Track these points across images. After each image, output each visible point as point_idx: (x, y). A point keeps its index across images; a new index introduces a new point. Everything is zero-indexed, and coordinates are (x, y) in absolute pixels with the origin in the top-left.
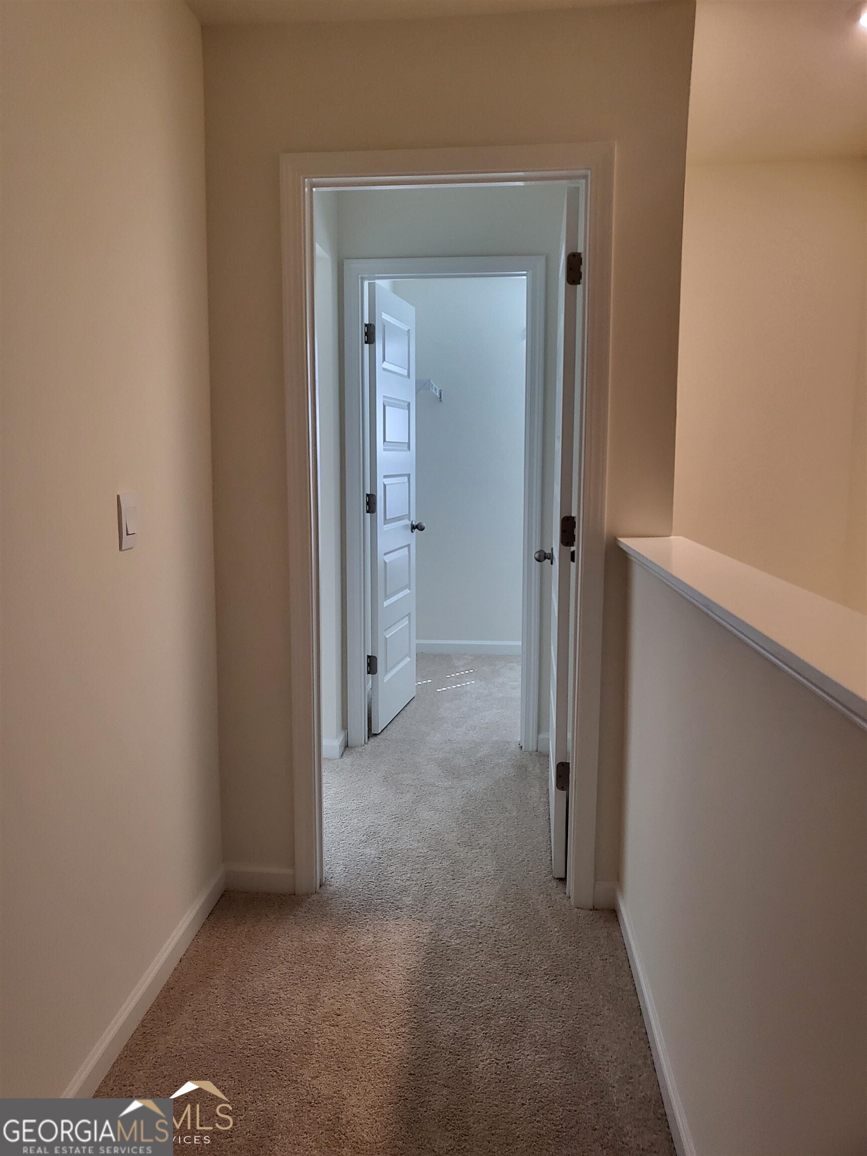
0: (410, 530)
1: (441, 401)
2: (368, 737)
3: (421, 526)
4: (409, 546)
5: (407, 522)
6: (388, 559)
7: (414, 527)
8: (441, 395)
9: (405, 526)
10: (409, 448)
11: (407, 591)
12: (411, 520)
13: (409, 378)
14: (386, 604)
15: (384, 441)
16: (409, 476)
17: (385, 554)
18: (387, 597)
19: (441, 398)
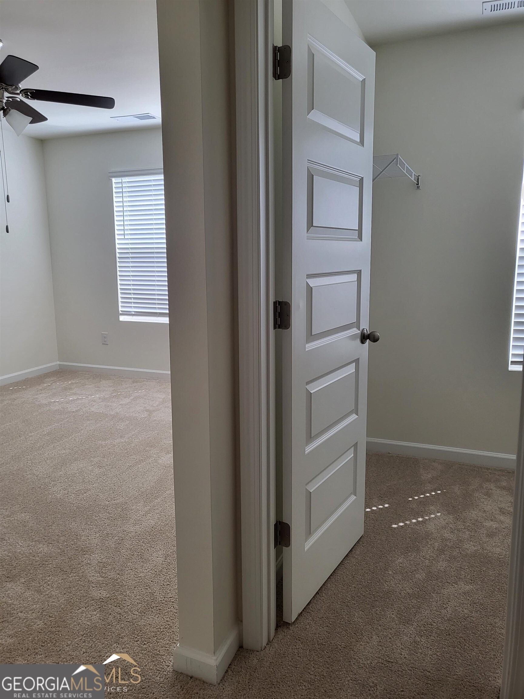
0: (358, 341)
1: (418, 187)
2: (276, 629)
3: (374, 336)
4: (357, 361)
5: (355, 331)
6: (314, 388)
7: (364, 338)
8: (418, 182)
9: (353, 337)
10: (360, 238)
11: (354, 417)
12: (361, 329)
13: (363, 146)
14: (309, 449)
15: (310, 223)
16: (359, 273)
17: (308, 383)
18: (310, 438)
19: (418, 184)
